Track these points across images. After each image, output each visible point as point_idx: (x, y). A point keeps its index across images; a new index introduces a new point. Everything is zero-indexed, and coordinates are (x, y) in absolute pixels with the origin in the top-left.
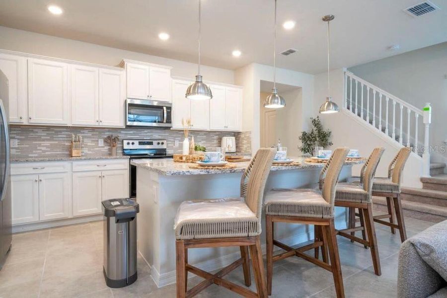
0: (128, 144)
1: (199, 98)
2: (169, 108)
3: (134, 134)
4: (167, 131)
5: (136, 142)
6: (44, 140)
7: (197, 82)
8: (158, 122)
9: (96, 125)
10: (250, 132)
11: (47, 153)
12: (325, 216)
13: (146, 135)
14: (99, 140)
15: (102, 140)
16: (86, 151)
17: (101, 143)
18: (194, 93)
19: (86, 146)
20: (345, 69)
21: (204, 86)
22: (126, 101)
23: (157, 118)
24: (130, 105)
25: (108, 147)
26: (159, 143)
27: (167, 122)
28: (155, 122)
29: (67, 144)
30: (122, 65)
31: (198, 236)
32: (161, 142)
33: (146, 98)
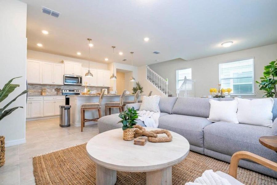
0: (65, 91)
1: (89, 76)
2: (81, 78)
3: (67, 87)
4: (80, 86)
5: (68, 91)
6: (31, 89)
7: (89, 72)
8: (77, 83)
9: (52, 84)
10: (112, 87)
11: (32, 94)
12: (119, 106)
13: (72, 88)
14: (53, 90)
15: (54, 89)
16: (47, 93)
17: (54, 90)
18: (87, 75)
19: (48, 92)
20: (147, 66)
21: (90, 73)
22: (64, 75)
23: (76, 81)
24: (66, 77)
25: (56, 92)
26: (77, 91)
27: (80, 83)
28: (75, 83)
29: (40, 91)
30: (62, 62)
31: (86, 107)
32: (77, 90)
33: (72, 74)
